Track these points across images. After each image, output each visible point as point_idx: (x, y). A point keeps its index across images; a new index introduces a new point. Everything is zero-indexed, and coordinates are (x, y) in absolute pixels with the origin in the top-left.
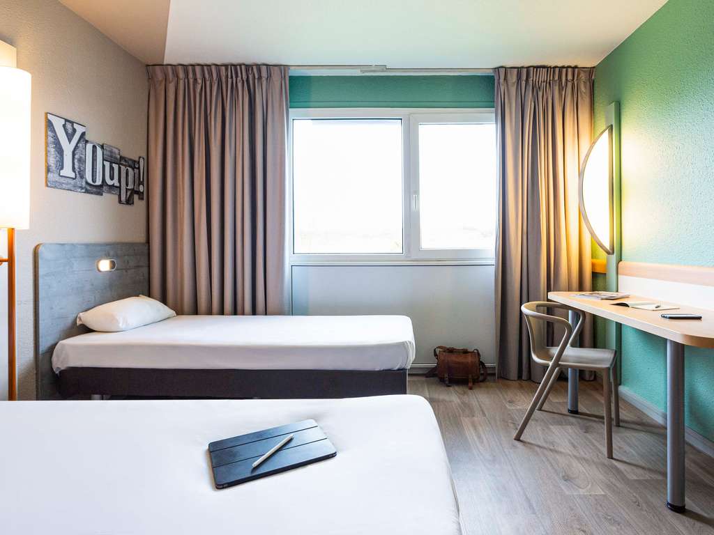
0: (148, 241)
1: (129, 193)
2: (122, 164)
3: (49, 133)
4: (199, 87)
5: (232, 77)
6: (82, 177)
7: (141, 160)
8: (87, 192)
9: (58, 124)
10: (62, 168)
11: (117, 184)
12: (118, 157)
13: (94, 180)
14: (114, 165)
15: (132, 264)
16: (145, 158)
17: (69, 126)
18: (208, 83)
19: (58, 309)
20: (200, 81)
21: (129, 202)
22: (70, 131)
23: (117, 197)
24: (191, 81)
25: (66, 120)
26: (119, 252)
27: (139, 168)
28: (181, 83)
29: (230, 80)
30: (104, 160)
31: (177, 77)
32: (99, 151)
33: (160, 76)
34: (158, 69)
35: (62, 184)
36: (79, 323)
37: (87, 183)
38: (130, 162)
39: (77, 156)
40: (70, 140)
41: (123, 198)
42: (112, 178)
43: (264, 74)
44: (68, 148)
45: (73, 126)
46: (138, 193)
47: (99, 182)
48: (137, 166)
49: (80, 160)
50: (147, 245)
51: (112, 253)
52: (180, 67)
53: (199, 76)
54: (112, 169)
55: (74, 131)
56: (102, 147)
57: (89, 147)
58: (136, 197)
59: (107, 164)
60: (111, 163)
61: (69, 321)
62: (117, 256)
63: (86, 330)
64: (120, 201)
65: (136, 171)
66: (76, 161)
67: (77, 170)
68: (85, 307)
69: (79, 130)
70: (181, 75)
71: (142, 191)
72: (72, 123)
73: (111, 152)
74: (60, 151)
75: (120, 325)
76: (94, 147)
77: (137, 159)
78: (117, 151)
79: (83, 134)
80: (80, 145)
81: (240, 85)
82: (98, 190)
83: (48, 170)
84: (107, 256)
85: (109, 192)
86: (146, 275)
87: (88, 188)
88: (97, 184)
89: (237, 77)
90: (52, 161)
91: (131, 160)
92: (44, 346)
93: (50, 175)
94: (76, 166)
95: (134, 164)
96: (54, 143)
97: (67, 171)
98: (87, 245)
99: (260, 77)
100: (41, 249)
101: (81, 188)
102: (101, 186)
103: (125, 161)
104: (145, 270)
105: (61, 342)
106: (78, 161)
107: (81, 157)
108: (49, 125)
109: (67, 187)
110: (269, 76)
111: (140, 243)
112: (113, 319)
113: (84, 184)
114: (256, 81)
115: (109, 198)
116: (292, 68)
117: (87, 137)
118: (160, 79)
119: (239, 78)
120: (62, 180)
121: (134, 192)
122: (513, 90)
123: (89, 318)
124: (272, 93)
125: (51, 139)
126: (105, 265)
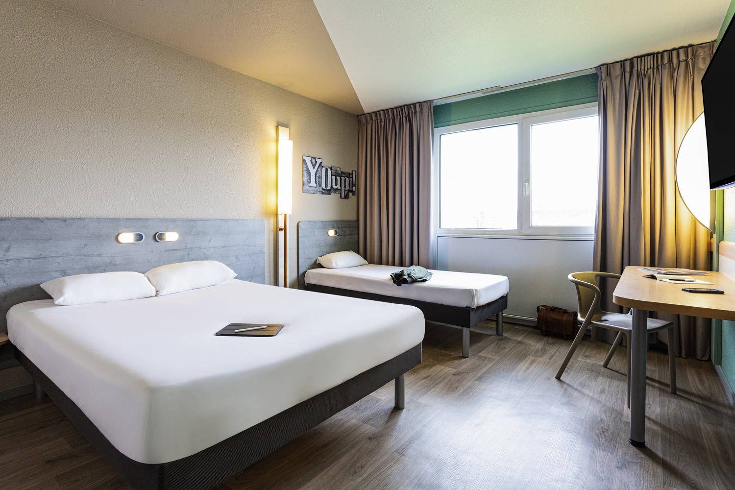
0: (358, 220)
1: (346, 192)
2: (342, 176)
3: (304, 166)
4: (383, 124)
5: (400, 115)
6: (320, 186)
7: (354, 172)
8: (323, 193)
9: (308, 160)
10: (310, 183)
11: (339, 188)
12: (340, 172)
13: (326, 187)
14: (337, 177)
15: (348, 232)
16: (356, 170)
17: (313, 160)
18: (387, 120)
19: (309, 254)
20: (383, 120)
21: (346, 197)
22: (314, 163)
23: (339, 195)
24: (379, 121)
25: (312, 158)
26: (340, 226)
27: (352, 177)
28: (374, 122)
29: (398, 117)
30: (331, 175)
31: (372, 119)
32: (329, 170)
33: (364, 121)
34: (363, 116)
35: (310, 190)
36: (317, 262)
37: (323, 189)
38: (347, 174)
39: (317, 176)
40: (314, 168)
41: (343, 195)
42: (336, 185)
43: (418, 109)
44: (313, 172)
45: (315, 160)
46: (352, 191)
47: (329, 188)
48: (351, 176)
49: (319, 177)
50: (357, 223)
51: (336, 226)
52: (373, 114)
53: (382, 117)
54: (336, 179)
55: (316, 162)
56: (331, 168)
57: (324, 169)
58: (351, 194)
59: (334, 177)
60: (336, 176)
61: (313, 261)
62: (338, 228)
63: (320, 266)
64: (341, 197)
65: (351, 179)
66: (317, 178)
67: (318, 182)
68: (321, 255)
69: (319, 161)
70: (374, 118)
71: (354, 190)
72: (315, 158)
73: (336, 170)
74: (309, 174)
75: (333, 265)
76: (327, 169)
77: (351, 172)
78: (339, 169)
79: (321, 163)
80: (319, 169)
81: (404, 119)
82: (328, 192)
83: (303, 184)
84: (333, 228)
85: (335, 192)
86: (356, 239)
87: (323, 191)
88: (328, 189)
89: (402, 113)
90: (305, 180)
91: (347, 173)
92: (301, 272)
93: (304, 187)
94: (317, 181)
95: (349, 175)
96: (306, 170)
97: (313, 184)
98: (322, 222)
99: (416, 112)
100: (300, 224)
101: (320, 192)
102: (330, 190)
103: (344, 174)
104: (356, 237)
105: (308, 270)
106: (318, 177)
107: (319, 176)
108: (304, 161)
109: (312, 192)
110: (421, 109)
111: (354, 221)
112: (331, 261)
113: (321, 189)
114: (413, 114)
115: (334, 196)
116: (435, 101)
117: (323, 165)
118: (364, 122)
119: (404, 114)
120: (310, 188)
121: (349, 191)
122: (617, 83)
123: (322, 260)
124: (423, 120)
125: (305, 169)
126: (332, 233)
